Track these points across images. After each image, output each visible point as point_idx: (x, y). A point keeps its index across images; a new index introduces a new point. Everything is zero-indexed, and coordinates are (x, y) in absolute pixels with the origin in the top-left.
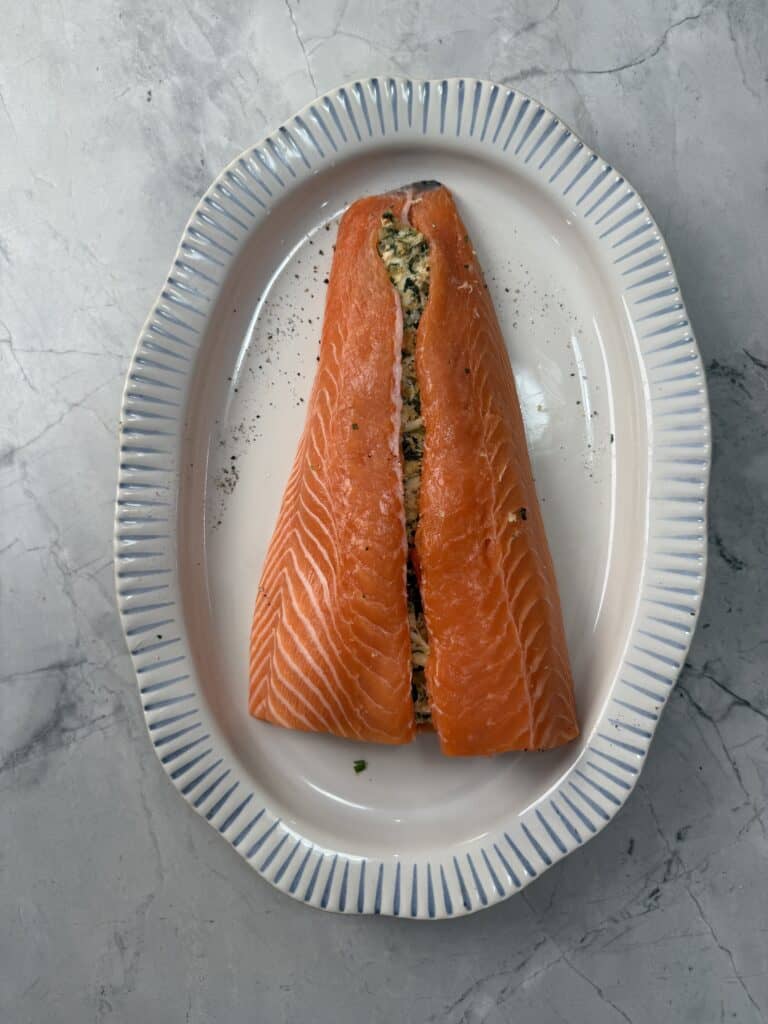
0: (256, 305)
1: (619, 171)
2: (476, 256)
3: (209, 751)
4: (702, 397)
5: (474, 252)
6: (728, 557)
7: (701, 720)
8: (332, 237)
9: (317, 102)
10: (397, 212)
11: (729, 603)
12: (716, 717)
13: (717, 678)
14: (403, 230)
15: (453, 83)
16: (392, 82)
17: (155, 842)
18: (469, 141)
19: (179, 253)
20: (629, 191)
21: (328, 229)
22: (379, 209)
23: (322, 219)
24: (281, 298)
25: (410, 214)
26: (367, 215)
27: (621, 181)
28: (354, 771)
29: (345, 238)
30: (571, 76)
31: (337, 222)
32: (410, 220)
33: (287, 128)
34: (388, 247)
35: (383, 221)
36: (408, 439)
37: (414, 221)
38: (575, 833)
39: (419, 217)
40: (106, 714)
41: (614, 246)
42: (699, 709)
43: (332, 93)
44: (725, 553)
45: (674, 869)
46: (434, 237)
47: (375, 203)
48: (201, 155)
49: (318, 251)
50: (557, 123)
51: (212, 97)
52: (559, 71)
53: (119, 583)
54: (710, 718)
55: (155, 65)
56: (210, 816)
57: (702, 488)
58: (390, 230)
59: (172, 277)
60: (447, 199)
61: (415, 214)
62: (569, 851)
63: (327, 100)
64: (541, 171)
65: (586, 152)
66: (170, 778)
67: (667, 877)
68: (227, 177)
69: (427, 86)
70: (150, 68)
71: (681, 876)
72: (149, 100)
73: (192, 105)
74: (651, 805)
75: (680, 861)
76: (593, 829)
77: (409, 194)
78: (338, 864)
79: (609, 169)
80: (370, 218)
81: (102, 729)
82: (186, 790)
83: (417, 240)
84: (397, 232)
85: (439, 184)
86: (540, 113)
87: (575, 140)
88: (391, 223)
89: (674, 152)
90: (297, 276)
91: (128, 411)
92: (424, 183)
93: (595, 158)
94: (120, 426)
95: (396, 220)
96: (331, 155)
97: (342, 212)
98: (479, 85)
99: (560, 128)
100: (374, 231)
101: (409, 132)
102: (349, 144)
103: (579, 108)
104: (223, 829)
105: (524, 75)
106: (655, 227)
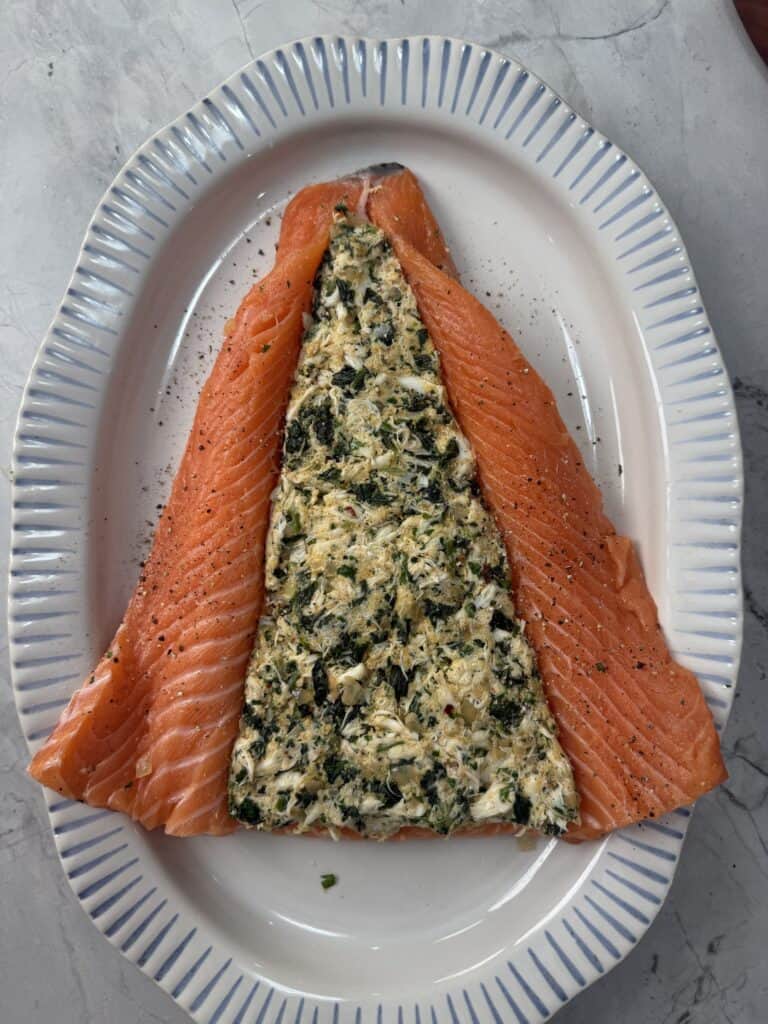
0: (181, 318)
1: (620, 147)
2: (449, 254)
3: (138, 879)
4: (730, 420)
5: (447, 250)
6: (760, 613)
7: (732, 809)
8: (274, 233)
9: (249, 66)
10: (352, 204)
11: (762, 668)
12: (750, 805)
13: (750, 758)
14: (359, 225)
15: (415, 42)
16: (340, 43)
17: (79, 983)
18: (437, 113)
19: (81, 258)
20: (633, 172)
21: (268, 223)
22: (330, 200)
23: (260, 211)
24: (213, 309)
25: (368, 205)
26: (315, 207)
27: (623, 159)
28: (321, 887)
29: (289, 234)
30: (559, 42)
31: (280, 215)
32: (368, 213)
33: (212, 99)
34: (341, 248)
35: (335, 215)
36: (376, 479)
37: (373, 214)
38: (594, 960)
39: (379, 209)
40: (14, 827)
41: (618, 239)
42: (731, 795)
43: (267, 56)
44: (756, 609)
45: (705, 987)
46: (397, 232)
47: (326, 192)
48: (116, 140)
49: (257, 251)
50: (544, 90)
51: (128, 70)
52: (544, 37)
53: (16, 675)
54: (742, 806)
55: (56, 31)
56: (142, 961)
57: (733, 531)
58: (343, 226)
59: (74, 288)
60: (413, 186)
61: (373, 205)
62: (588, 984)
63: (260, 64)
64: (526, 149)
65: (580, 125)
66: (90, 917)
67: (699, 998)
68: (139, 163)
69: (383, 47)
70: (51, 34)
71: (714, 996)
72: (50, 74)
73: (104, 80)
74: (676, 913)
75: (713, 978)
76: (616, 955)
77: (366, 180)
78: (305, 1006)
79: (608, 145)
80: (319, 210)
81: (9, 846)
82: (110, 931)
83: (376, 238)
84: (352, 229)
85: (402, 167)
86: (522, 78)
87: (567, 111)
88: (344, 219)
89: (683, 131)
90: (232, 282)
91: (22, 458)
92: (384, 165)
93: (591, 131)
94: (11, 477)
95: (350, 214)
96: (269, 134)
97: (285, 202)
98: (447, 44)
99: (548, 96)
100: (324, 226)
101: (364, 104)
102: (290, 120)
103: (570, 78)
104: (158, 977)
105: (504, 41)
106: (666, 214)
